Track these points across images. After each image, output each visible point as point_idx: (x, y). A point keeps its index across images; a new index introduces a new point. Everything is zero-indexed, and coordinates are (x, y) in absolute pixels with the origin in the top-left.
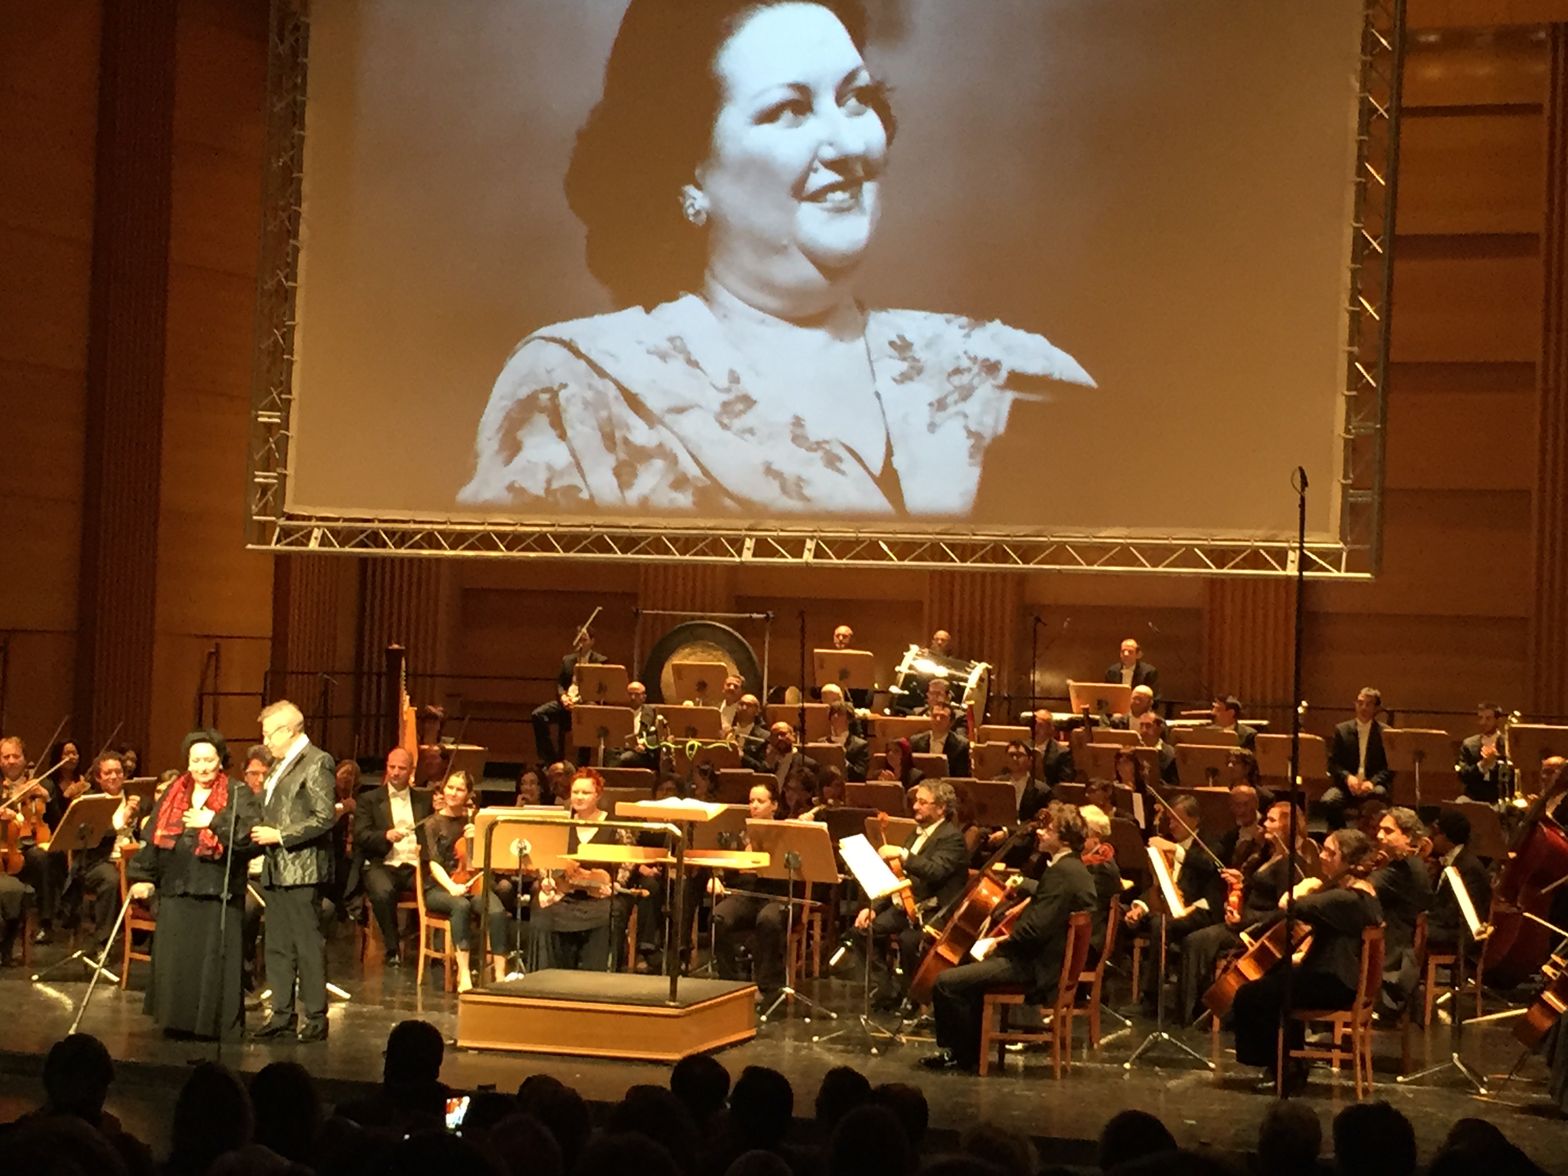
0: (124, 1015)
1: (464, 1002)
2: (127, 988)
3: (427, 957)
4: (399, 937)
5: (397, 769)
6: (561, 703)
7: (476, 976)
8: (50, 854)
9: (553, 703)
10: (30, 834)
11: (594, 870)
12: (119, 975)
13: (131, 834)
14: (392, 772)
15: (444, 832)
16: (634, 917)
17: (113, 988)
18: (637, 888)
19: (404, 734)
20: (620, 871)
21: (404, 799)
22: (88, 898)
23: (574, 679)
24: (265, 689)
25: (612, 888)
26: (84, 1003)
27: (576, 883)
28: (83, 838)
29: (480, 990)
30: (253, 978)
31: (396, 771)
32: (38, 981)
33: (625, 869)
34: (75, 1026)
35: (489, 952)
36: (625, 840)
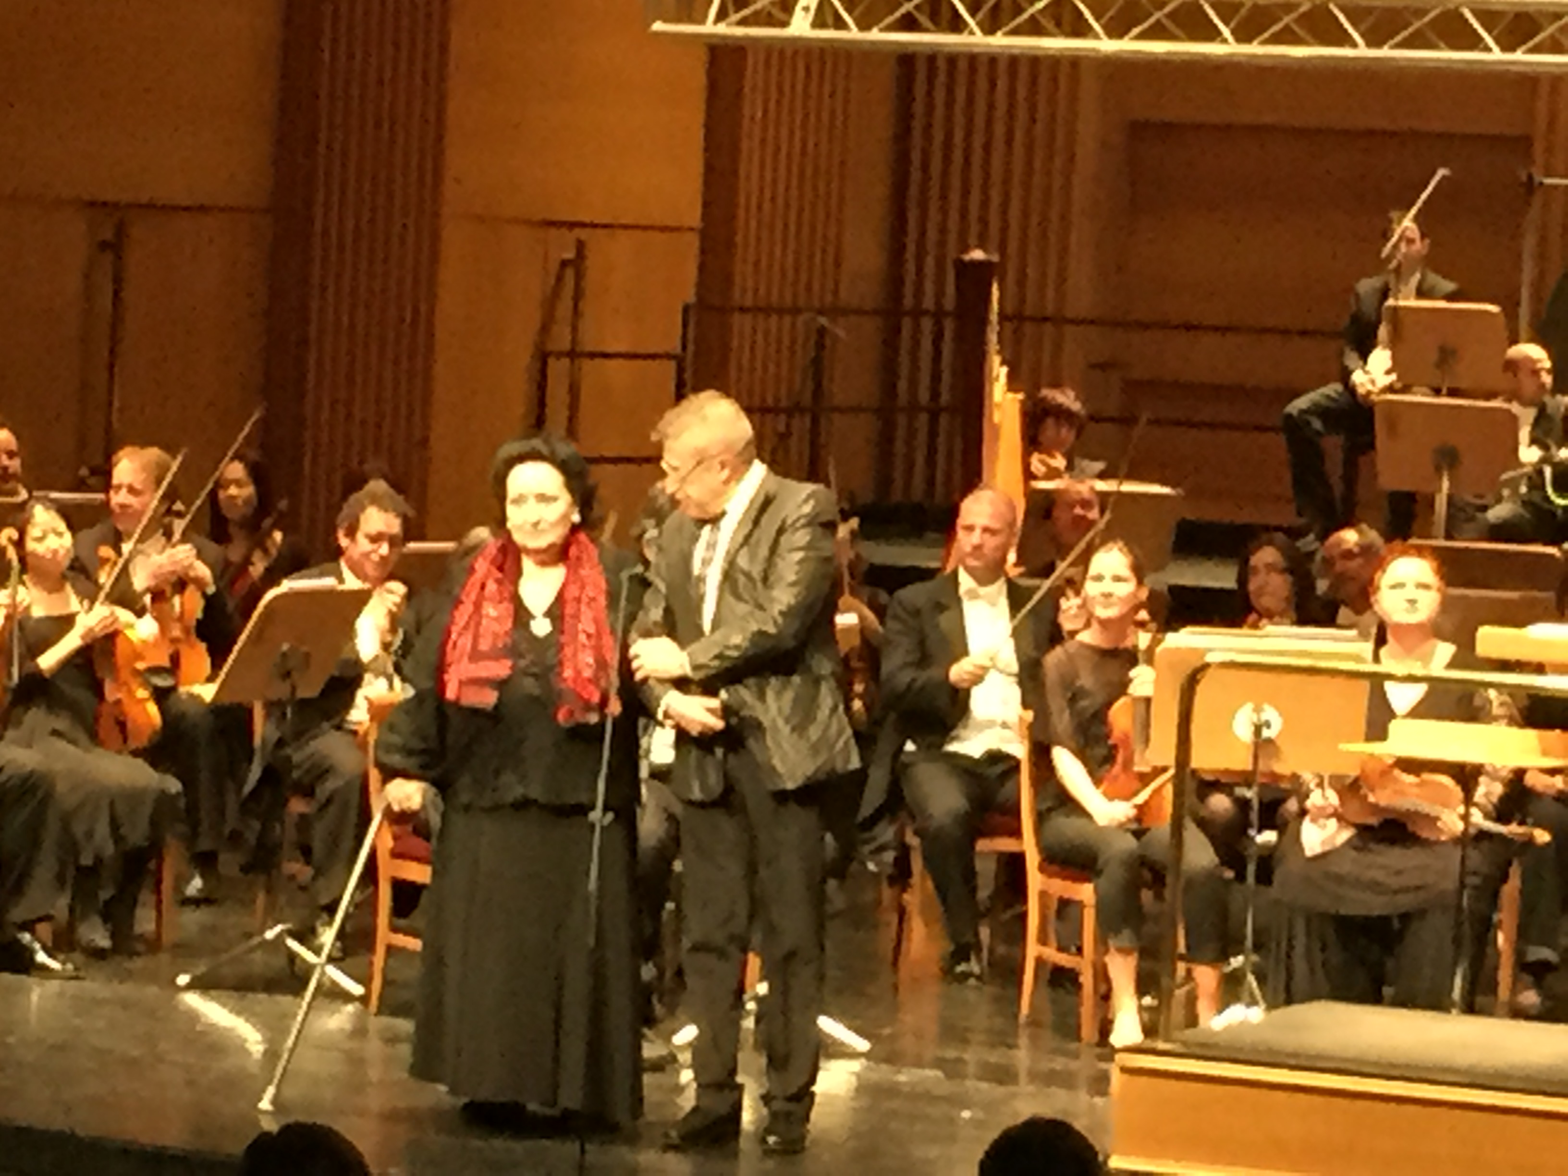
0: (374, 1074)
1: (1125, 1070)
2: (379, 1012)
3: (1040, 962)
4: (978, 916)
5: (978, 532)
6: (1350, 389)
7: (1149, 1009)
8: (217, 709)
9: (1333, 389)
10: (166, 663)
11: (1426, 776)
12: (365, 980)
13: (390, 669)
14: (965, 541)
15: (1086, 680)
16: (1511, 889)
17: (350, 1008)
18: (1521, 823)
19: (995, 454)
20: (1482, 779)
21: (993, 604)
22: (297, 806)
23: (1383, 332)
24: (684, 347)
25: (1465, 817)
26: (290, 1042)
27: (1383, 803)
28: (287, 675)
29: (1161, 1045)
30: (655, 1000)
31: (976, 537)
32: (189, 987)
33: (1494, 776)
34: (271, 1091)
35: (1182, 958)
36: (1496, 710)
